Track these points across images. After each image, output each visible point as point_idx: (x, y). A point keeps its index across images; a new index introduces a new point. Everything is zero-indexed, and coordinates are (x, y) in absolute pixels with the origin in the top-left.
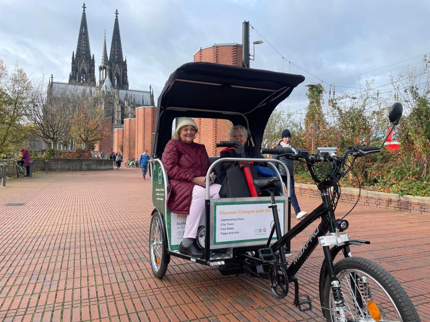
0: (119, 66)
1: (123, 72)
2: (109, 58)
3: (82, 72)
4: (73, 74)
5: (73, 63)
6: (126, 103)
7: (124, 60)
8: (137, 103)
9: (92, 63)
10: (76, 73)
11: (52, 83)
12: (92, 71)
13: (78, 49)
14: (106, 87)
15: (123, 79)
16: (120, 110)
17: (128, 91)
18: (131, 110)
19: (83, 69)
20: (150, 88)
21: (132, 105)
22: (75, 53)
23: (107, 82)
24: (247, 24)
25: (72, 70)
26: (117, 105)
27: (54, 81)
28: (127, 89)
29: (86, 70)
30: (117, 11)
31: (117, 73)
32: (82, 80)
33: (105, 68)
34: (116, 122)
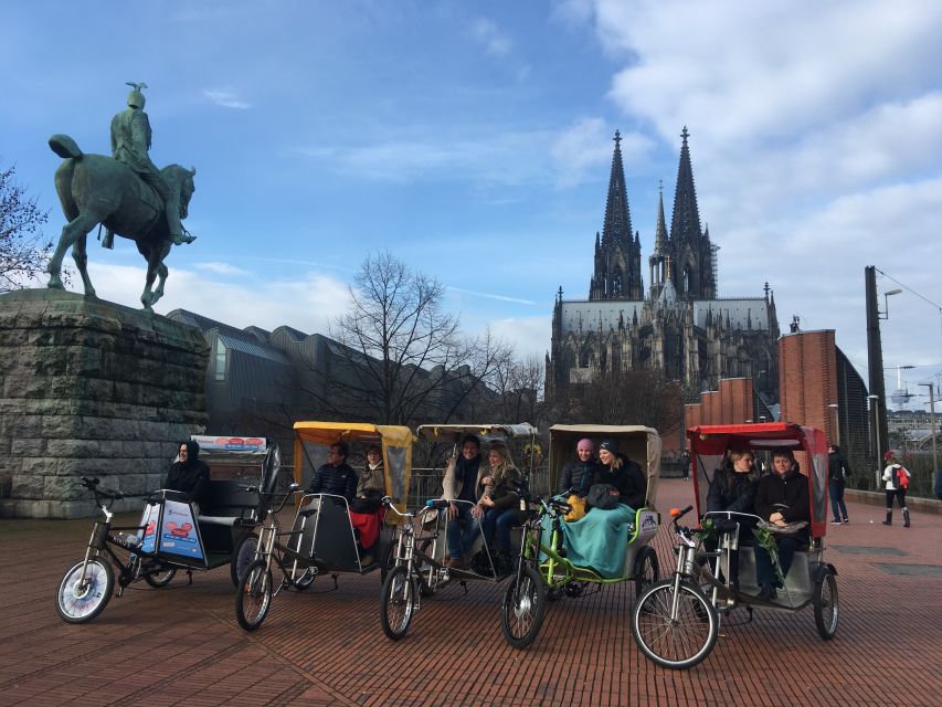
0: (692, 248)
1: (702, 260)
2: (669, 233)
3: (615, 271)
4: (598, 279)
5: (599, 255)
6: (711, 333)
7: (703, 232)
8: (736, 328)
9: (633, 249)
10: (604, 276)
11: (561, 302)
12: (634, 267)
13: (607, 226)
14: (665, 301)
15: (702, 273)
16: (696, 349)
17: (713, 303)
18: (722, 346)
19: (618, 266)
20: (767, 289)
21: (722, 336)
22: (601, 235)
23: (669, 291)
24: (870, 273)
25: (596, 271)
26: (690, 337)
27: (564, 299)
28: (712, 297)
29: (623, 265)
30: (685, 130)
31: (688, 264)
32: (616, 288)
33: (661, 259)
34: (688, 375)
